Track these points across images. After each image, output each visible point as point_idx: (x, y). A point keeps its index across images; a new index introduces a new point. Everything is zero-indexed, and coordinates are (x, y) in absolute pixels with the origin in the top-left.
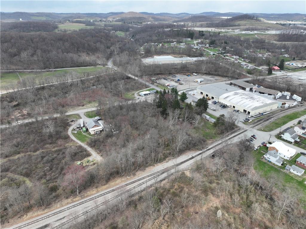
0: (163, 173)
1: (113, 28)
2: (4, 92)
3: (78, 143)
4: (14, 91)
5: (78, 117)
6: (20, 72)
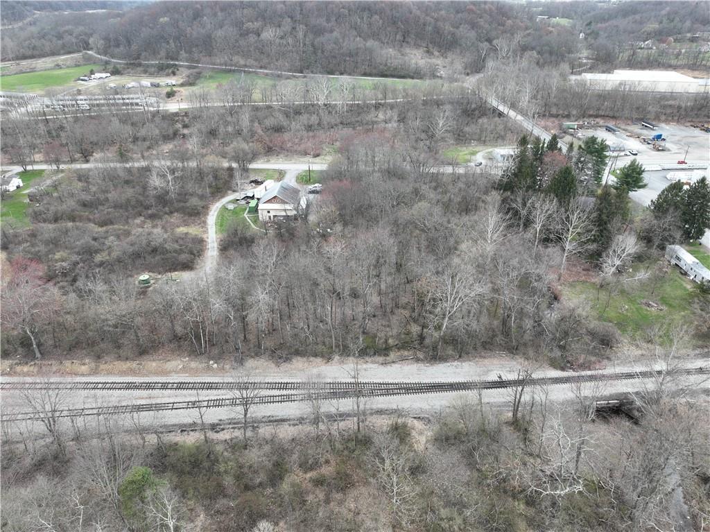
2: (184, 106)
3: (206, 232)
4: (203, 105)
5: (276, 176)
6: (250, 72)
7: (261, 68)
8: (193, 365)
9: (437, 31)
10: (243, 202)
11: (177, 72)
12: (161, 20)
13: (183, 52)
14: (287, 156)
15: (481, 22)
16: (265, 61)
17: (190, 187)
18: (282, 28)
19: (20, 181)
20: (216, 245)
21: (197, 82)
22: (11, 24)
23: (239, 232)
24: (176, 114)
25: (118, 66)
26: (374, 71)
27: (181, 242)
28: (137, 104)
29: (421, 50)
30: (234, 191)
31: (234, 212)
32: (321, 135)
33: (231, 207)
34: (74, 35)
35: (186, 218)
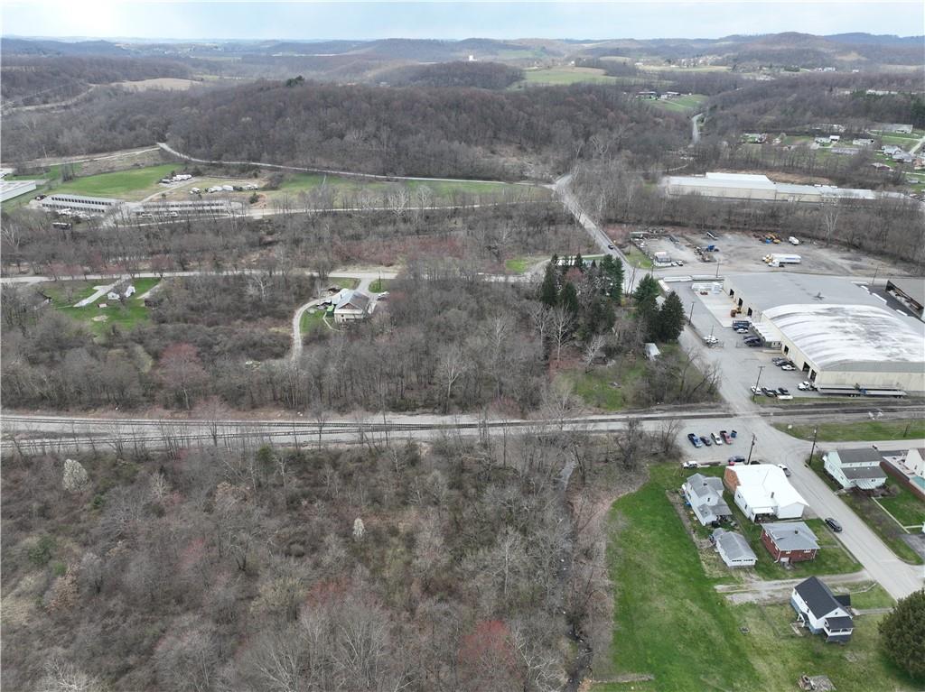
0: (377, 430)
1: (677, 83)
2: (268, 212)
3: (292, 331)
4: (286, 212)
5: (352, 284)
6: (332, 175)
7: (344, 170)
8: (287, 414)
9: (530, 126)
10: (322, 308)
11: (259, 174)
12: (243, 119)
13: (265, 154)
14: (364, 265)
15: (580, 115)
16: (348, 162)
17: (280, 295)
18: (366, 129)
19: (133, 288)
20: (300, 341)
21: (279, 186)
22: (63, 100)
23: (318, 331)
24: (260, 222)
25: (199, 167)
26: (460, 173)
27: (274, 339)
28: (222, 211)
29: (514, 147)
30: (315, 298)
31: (315, 315)
32: (397, 245)
33: (312, 311)
34: (147, 126)
35: (276, 320)
